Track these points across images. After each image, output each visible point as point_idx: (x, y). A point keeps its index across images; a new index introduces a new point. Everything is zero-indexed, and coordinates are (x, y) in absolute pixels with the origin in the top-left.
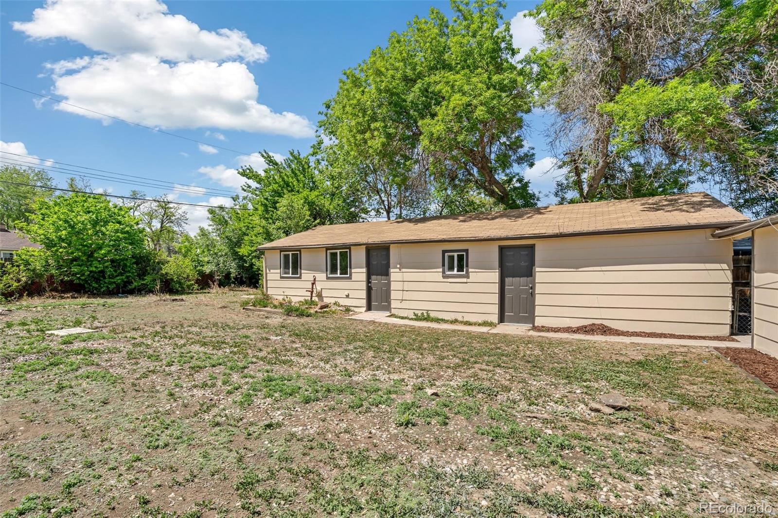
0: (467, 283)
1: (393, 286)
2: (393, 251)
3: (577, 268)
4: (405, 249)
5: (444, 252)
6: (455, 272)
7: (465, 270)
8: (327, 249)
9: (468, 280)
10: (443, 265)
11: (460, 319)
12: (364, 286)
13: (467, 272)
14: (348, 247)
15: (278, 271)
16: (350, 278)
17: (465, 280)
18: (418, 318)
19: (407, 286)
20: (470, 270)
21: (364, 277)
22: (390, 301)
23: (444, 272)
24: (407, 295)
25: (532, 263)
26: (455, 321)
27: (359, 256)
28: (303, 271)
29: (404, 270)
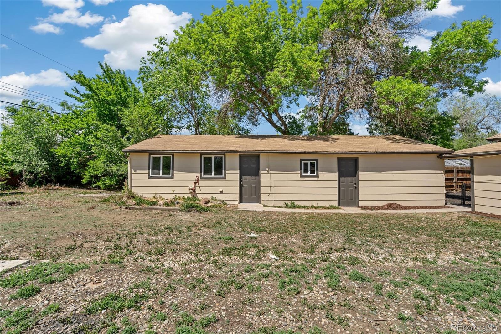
0: (317, 181)
1: (262, 184)
2: (263, 158)
3: (380, 172)
4: (272, 157)
5: (301, 160)
6: (309, 173)
7: (316, 172)
8: (202, 154)
9: (318, 179)
10: (301, 169)
11: (316, 205)
12: (237, 184)
13: (318, 174)
14: (224, 153)
15: (147, 172)
16: (224, 178)
17: (316, 179)
18: (287, 206)
19: (274, 184)
20: (319, 173)
21: (237, 177)
22: (260, 195)
23: (301, 174)
24: (273, 190)
25: (356, 169)
26: (313, 207)
27: (232, 161)
28: (175, 172)
29: (271, 172)
